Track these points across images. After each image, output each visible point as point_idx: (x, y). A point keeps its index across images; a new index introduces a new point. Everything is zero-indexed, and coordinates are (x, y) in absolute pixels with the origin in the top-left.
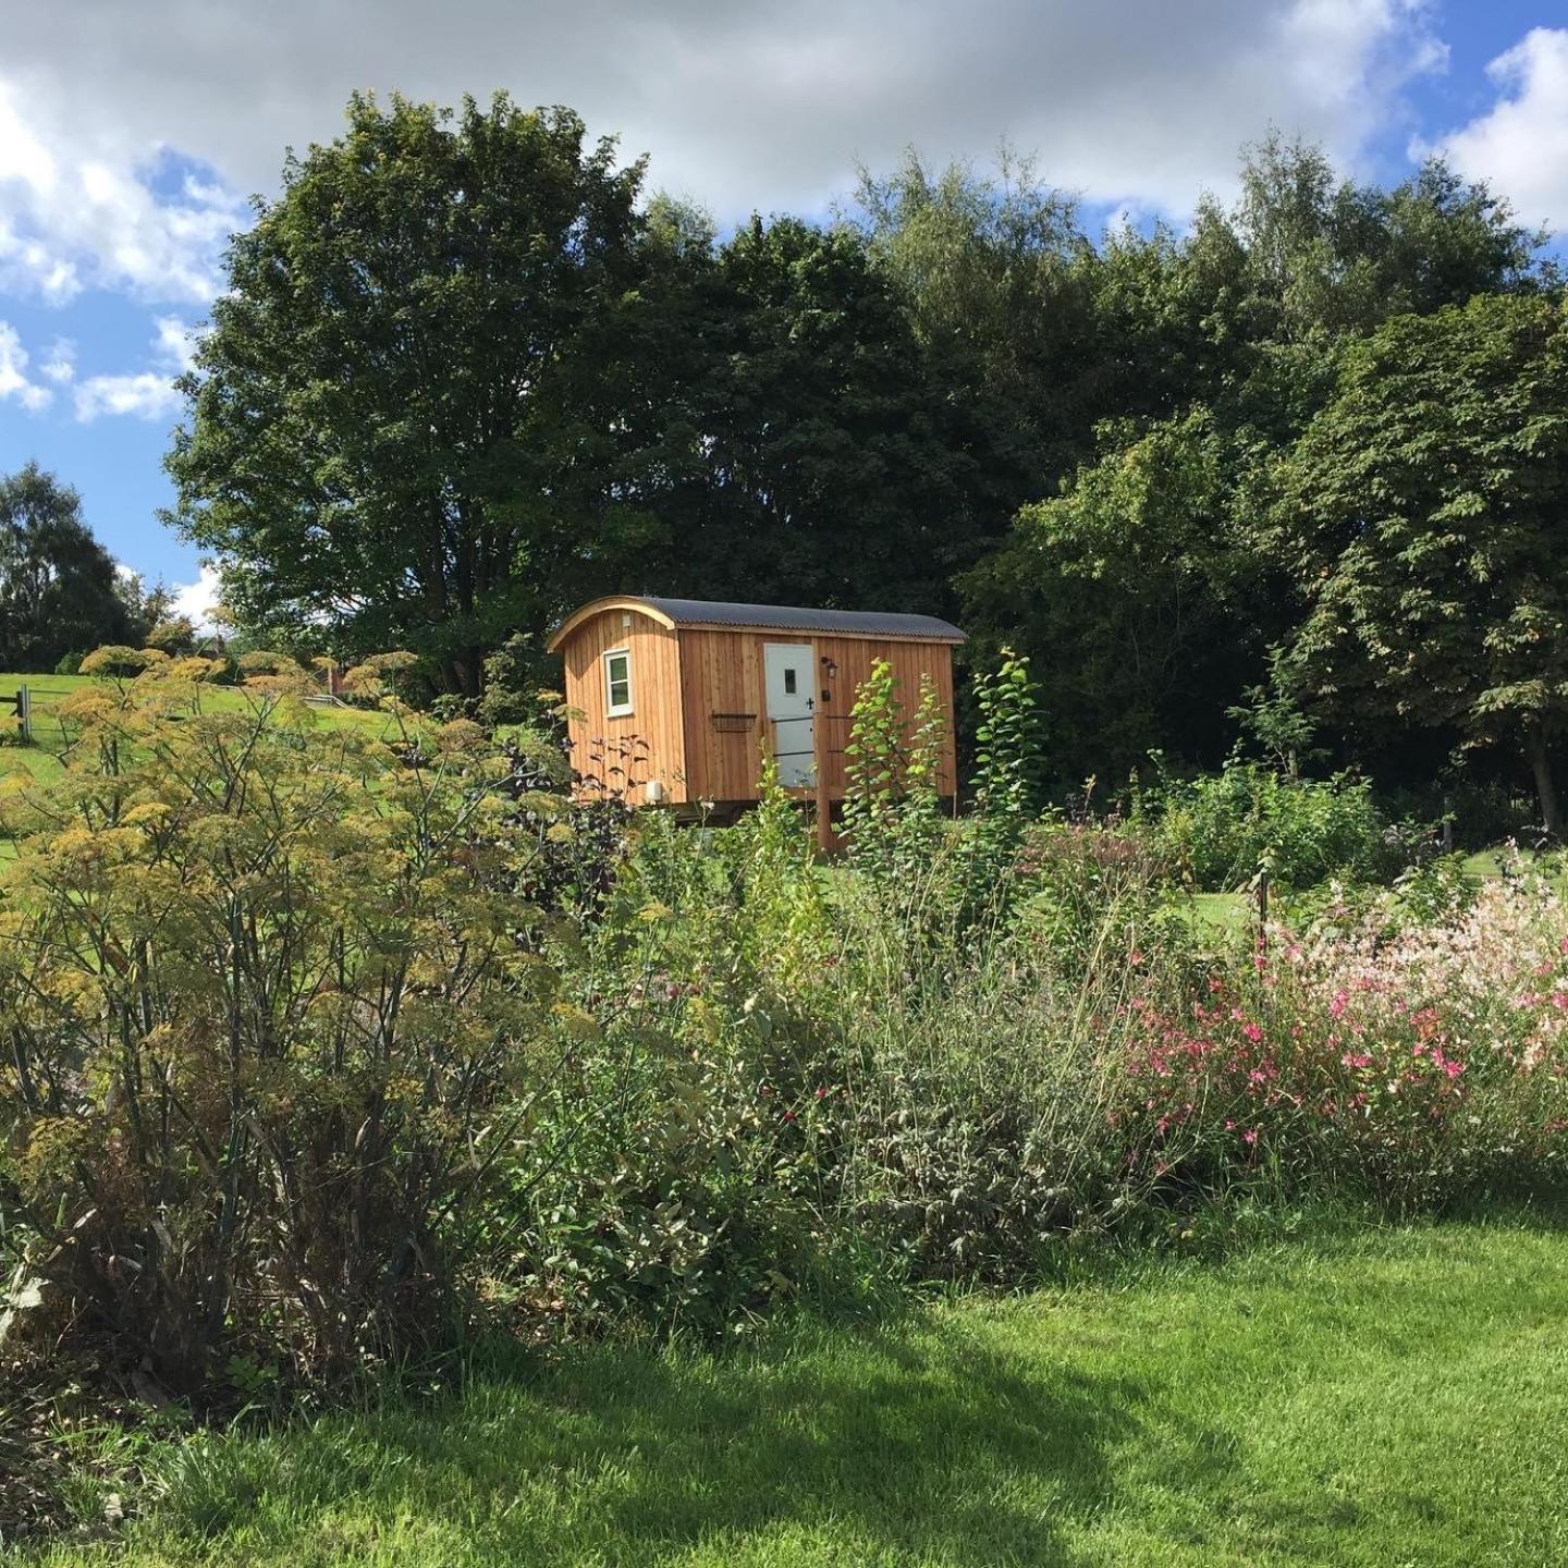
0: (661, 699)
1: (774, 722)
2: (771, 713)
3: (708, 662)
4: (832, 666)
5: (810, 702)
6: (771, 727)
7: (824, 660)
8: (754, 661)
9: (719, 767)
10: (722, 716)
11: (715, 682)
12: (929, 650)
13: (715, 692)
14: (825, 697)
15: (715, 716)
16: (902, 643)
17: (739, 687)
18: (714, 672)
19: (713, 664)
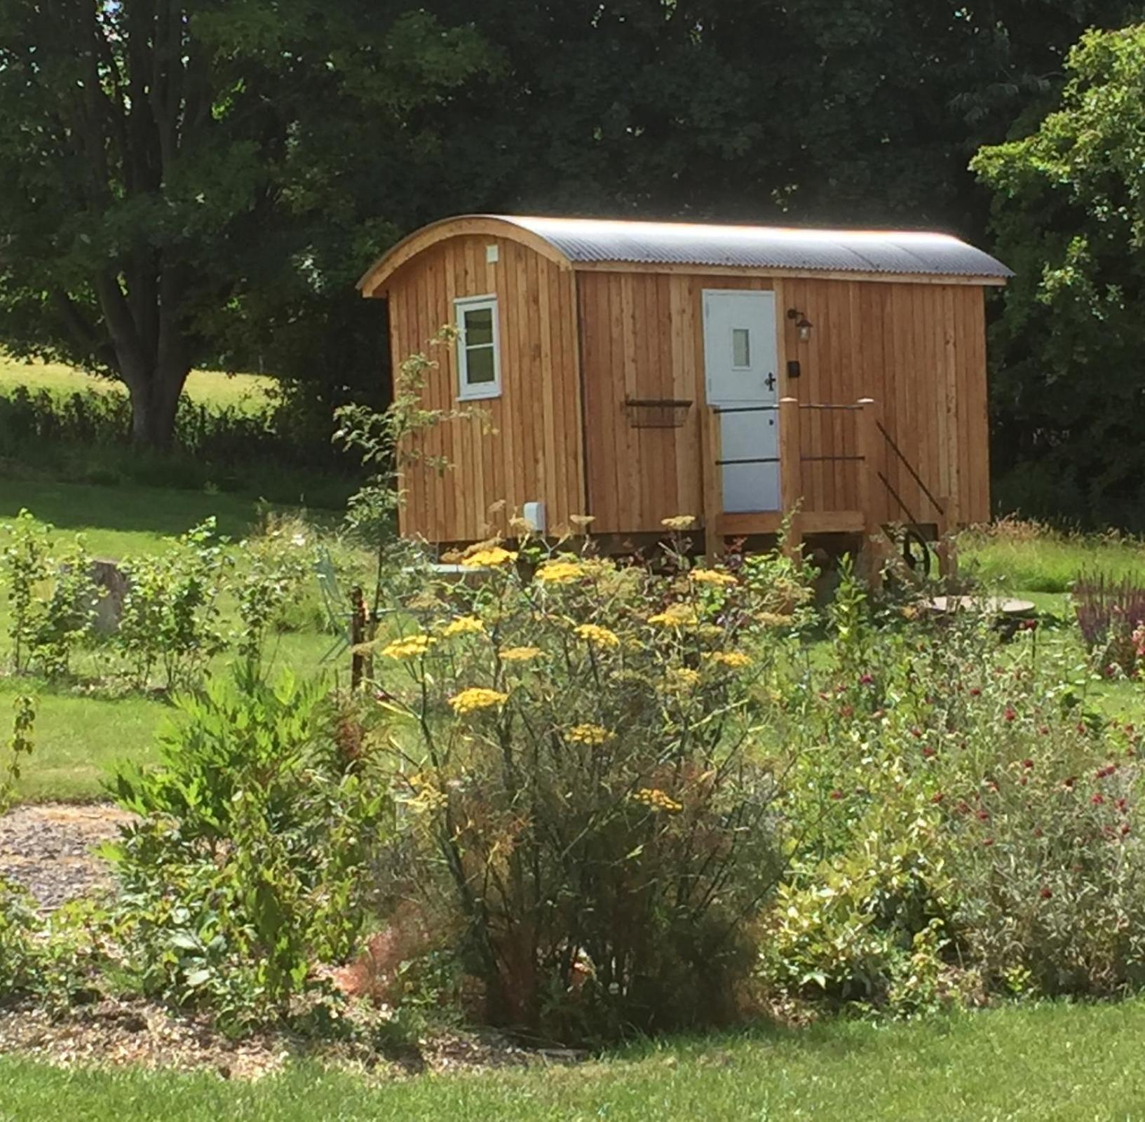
0: (547, 376)
1: (717, 411)
2: (712, 398)
3: (620, 322)
4: (804, 324)
5: (770, 381)
6: (712, 417)
7: (792, 314)
8: (687, 317)
9: (635, 482)
10: (640, 404)
11: (630, 351)
12: (950, 294)
13: (630, 368)
14: (793, 370)
15: (630, 404)
16: (911, 284)
17: (664, 357)
18: (628, 336)
19: (628, 322)
